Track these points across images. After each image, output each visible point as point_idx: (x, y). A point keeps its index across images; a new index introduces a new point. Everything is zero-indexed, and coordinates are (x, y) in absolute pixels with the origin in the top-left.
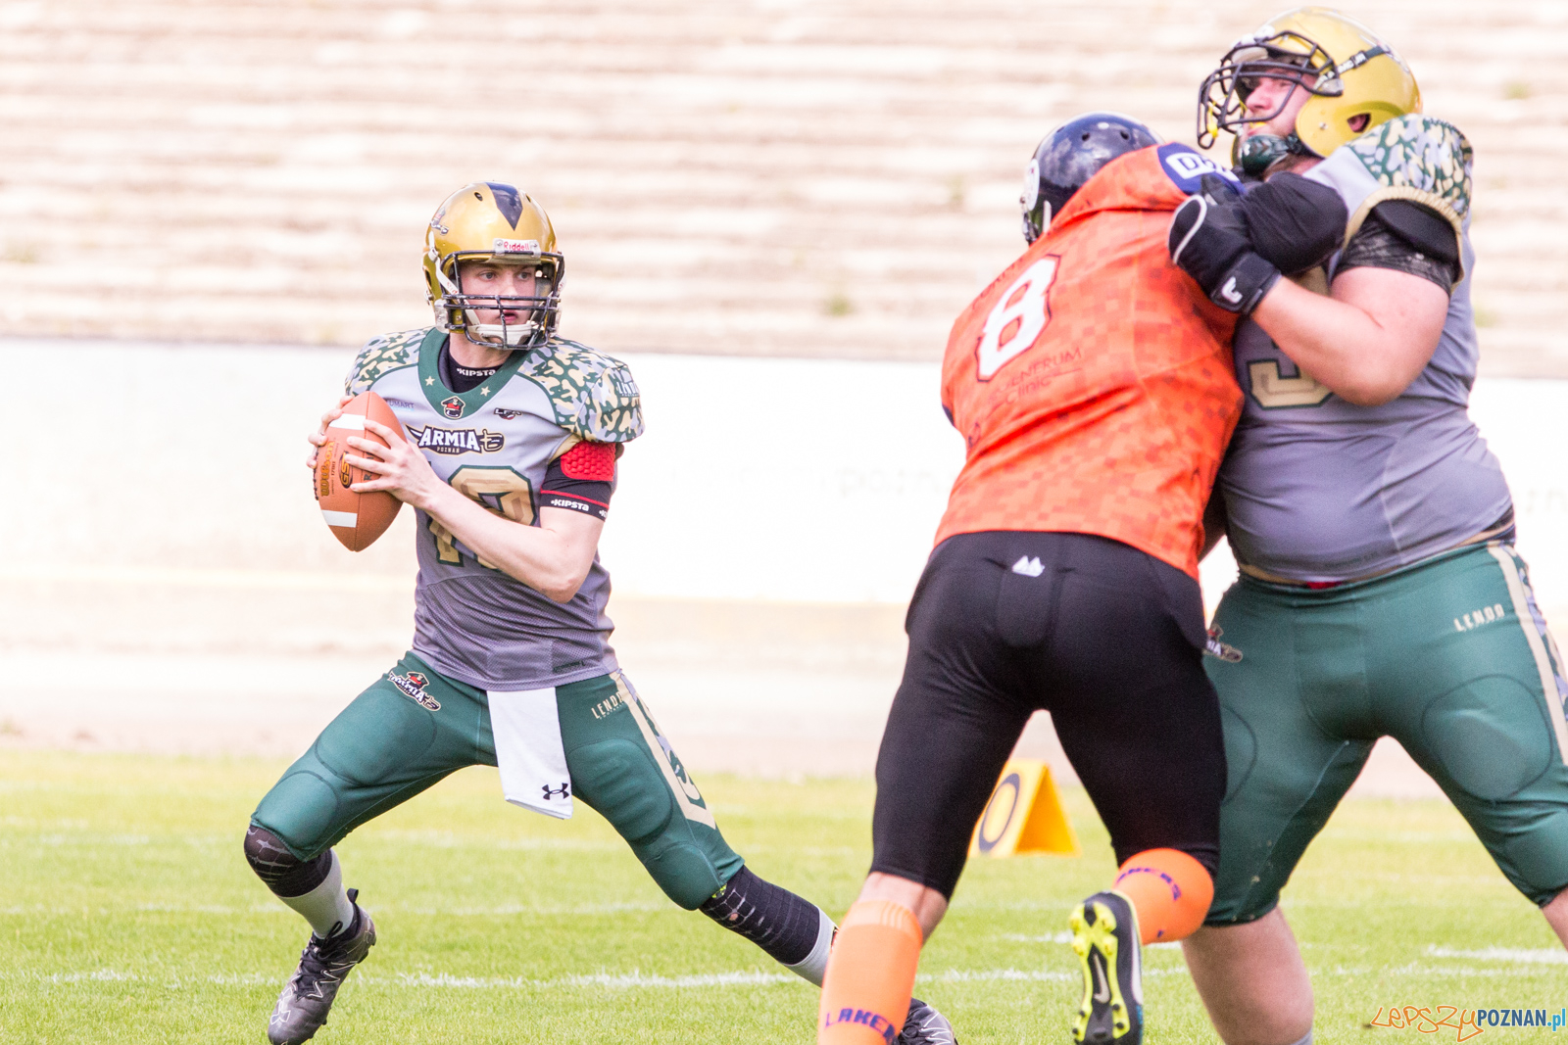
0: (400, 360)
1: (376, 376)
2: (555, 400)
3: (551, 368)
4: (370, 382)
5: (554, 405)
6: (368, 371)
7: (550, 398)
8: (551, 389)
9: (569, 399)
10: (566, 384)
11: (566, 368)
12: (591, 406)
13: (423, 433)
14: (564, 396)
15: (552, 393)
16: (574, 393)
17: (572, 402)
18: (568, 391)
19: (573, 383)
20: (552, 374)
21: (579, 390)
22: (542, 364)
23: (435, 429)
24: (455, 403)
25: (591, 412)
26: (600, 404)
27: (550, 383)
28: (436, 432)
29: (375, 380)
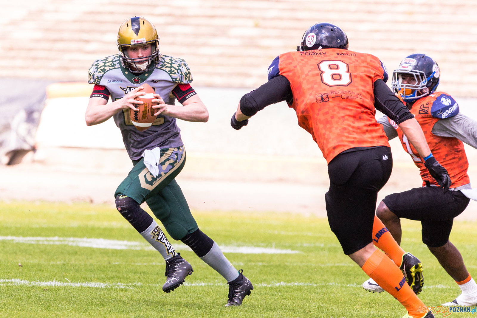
0: (113, 66)
1: (105, 71)
2: (171, 74)
3: (166, 65)
4: (103, 73)
5: (171, 76)
6: (101, 70)
7: (169, 74)
8: (169, 71)
9: (175, 73)
10: (173, 69)
11: (171, 64)
12: (182, 74)
13: (127, 89)
14: (173, 73)
15: (169, 72)
16: (176, 71)
17: (176, 74)
18: (174, 71)
19: (175, 68)
20: (167, 67)
21: (177, 70)
22: (163, 64)
23: (131, 88)
24: (137, 79)
25: (182, 76)
26: (184, 73)
27: (168, 69)
28: (131, 89)
29: (105, 73)
